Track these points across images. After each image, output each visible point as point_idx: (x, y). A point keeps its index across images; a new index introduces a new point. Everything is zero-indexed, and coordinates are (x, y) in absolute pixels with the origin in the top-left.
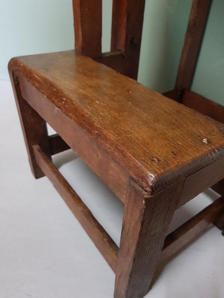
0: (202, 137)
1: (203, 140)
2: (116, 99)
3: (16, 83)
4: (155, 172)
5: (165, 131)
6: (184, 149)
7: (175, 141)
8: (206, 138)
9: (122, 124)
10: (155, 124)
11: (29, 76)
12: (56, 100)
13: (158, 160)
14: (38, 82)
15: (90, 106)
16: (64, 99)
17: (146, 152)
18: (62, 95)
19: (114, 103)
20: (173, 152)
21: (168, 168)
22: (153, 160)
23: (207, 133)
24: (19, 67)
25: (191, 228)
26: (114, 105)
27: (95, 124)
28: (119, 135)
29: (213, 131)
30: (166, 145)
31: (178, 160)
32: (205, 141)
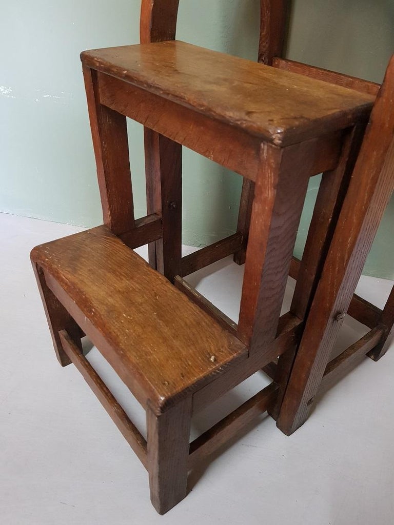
0: (211, 354)
1: (211, 358)
2: (142, 309)
3: (40, 273)
4: (164, 395)
5: (181, 349)
6: (192, 370)
7: (187, 361)
8: (215, 355)
9: (144, 343)
10: (174, 341)
11: (56, 275)
12: (85, 309)
13: (168, 384)
14: (66, 284)
15: (117, 321)
16: (94, 310)
17: (160, 374)
18: (91, 305)
19: (140, 315)
20: (182, 374)
21: (174, 391)
22: (164, 384)
23: (217, 349)
24: (44, 262)
25: (228, 425)
26: (139, 318)
27: (121, 345)
28: (141, 357)
29: (222, 347)
30: (178, 366)
31: (184, 383)
32: (212, 359)
